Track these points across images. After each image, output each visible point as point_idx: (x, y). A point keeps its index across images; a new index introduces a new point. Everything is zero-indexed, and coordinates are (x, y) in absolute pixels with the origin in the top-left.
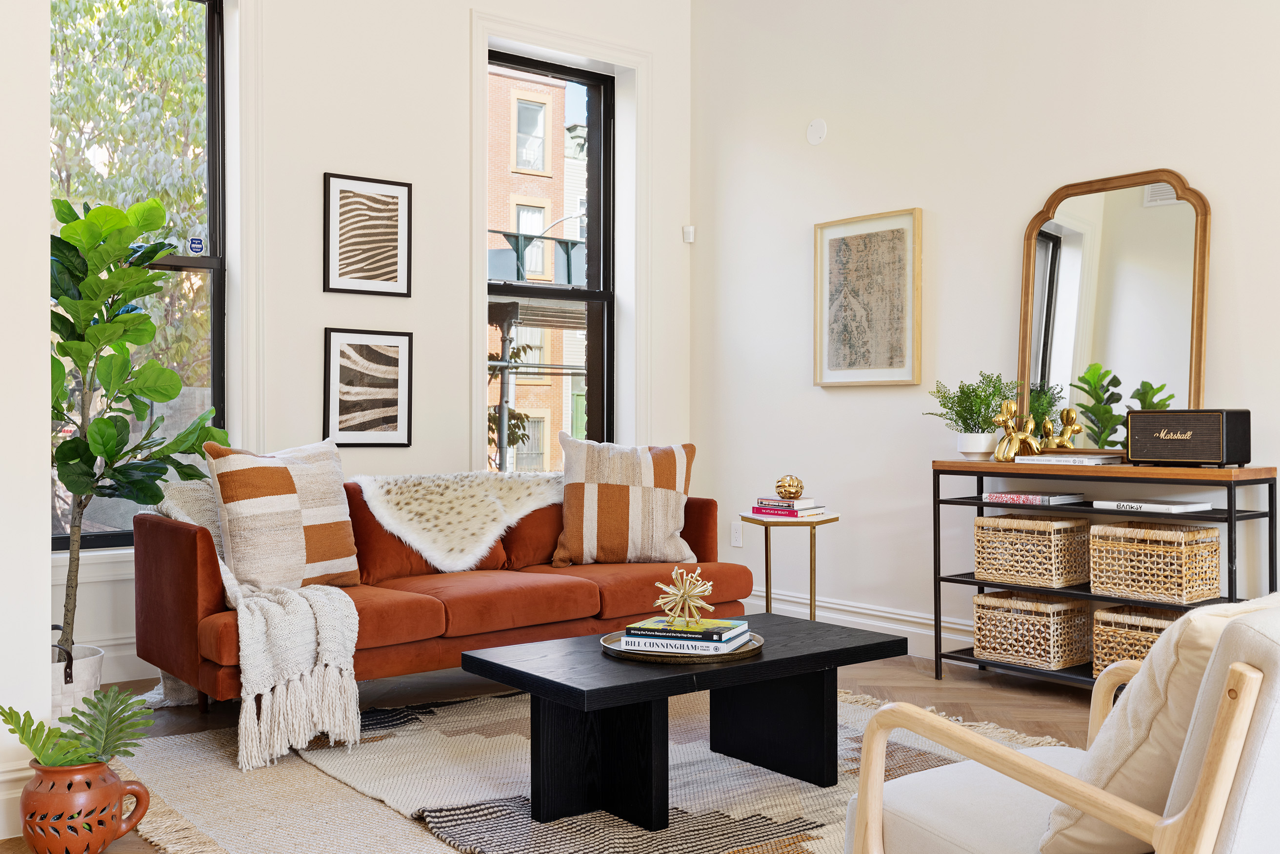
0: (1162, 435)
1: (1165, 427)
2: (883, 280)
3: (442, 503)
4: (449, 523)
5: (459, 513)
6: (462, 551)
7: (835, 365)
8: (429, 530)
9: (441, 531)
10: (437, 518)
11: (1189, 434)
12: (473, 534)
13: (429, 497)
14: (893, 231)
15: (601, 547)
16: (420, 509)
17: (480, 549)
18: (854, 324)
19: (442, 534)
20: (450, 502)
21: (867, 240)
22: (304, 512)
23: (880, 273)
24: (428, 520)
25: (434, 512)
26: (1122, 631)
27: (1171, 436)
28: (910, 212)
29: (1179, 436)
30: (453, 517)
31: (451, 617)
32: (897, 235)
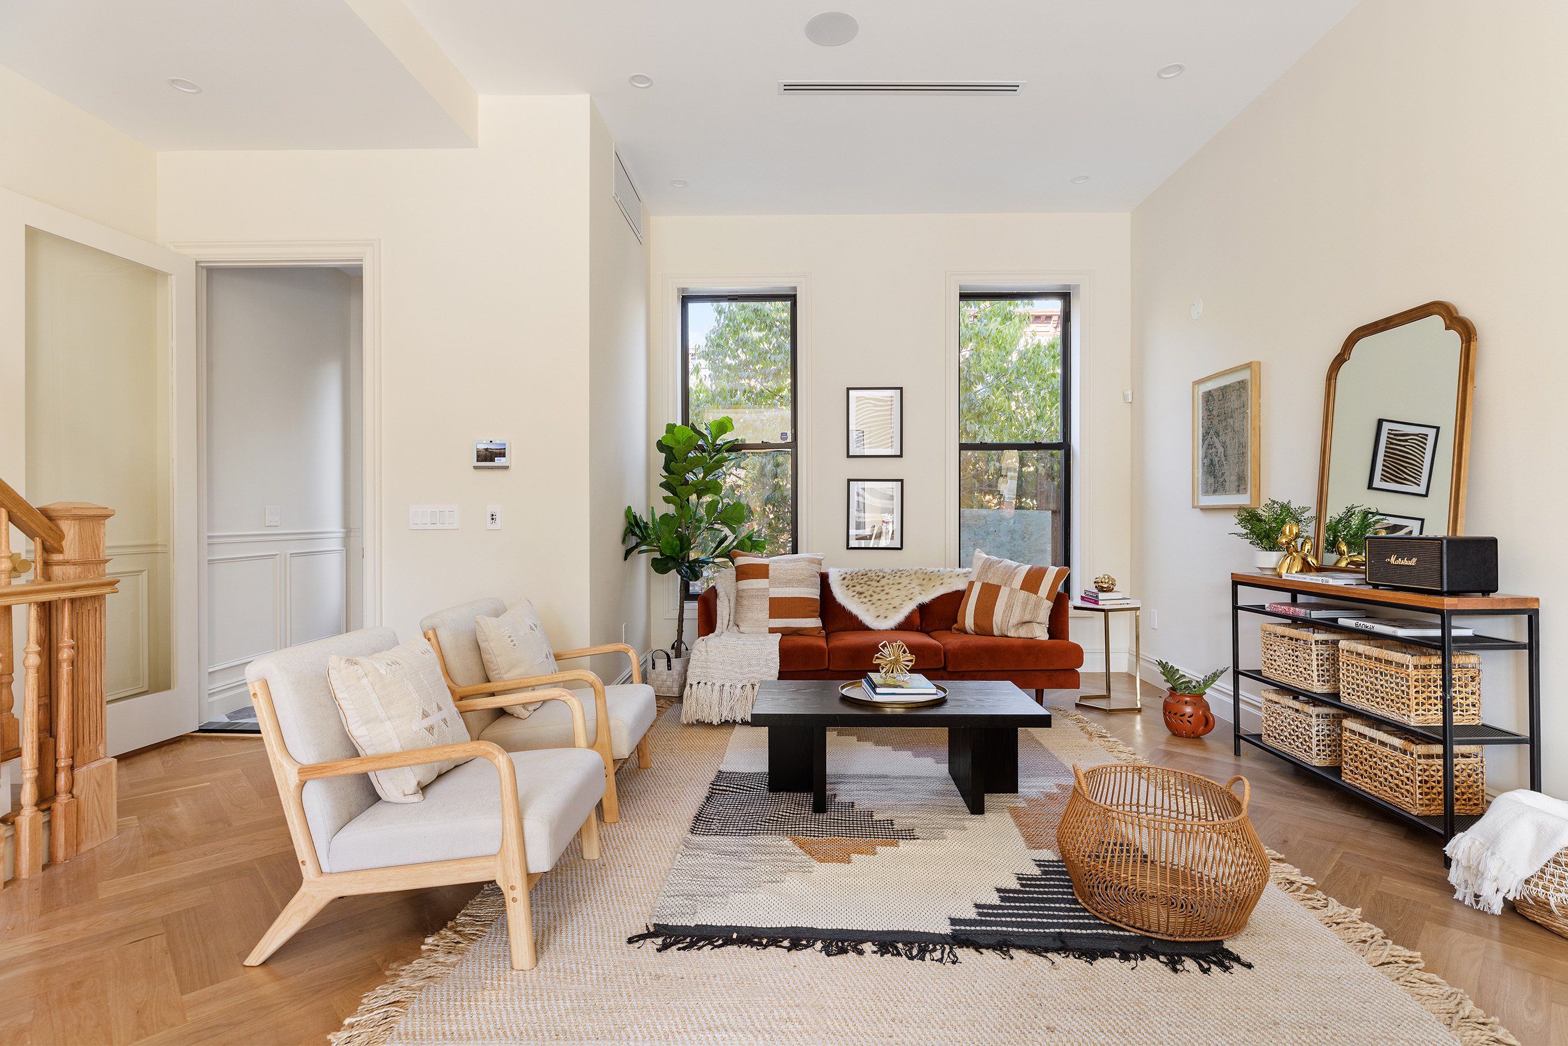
0: (1393, 560)
1: (1394, 553)
2: (1234, 422)
3: (877, 587)
4: (879, 600)
5: (887, 594)
6: (886, 617)
7: (1206, 492)
8: (865, 603)
9: (873, 604)
10: (871, 596)
11: (1414, 560)
12: (895, 608)
13: (869, 583)
14: (1239, 382)
15: (976, 624)
16: (861, 590)
17: (899, 617)
18: (1217, 459)
19: (874, 606)
20: (883, 586)
21: (1224, 390)
22: (771, 590)
23: (1232, 417)
24: (865, 597)
25: (870, 592)
26: (1363, 741)
27: (1400, 562)
28: (1248, 366)
29: (1405, 562)
30: (883, 596)
31: (832, 658)
32: (1242, 385)
